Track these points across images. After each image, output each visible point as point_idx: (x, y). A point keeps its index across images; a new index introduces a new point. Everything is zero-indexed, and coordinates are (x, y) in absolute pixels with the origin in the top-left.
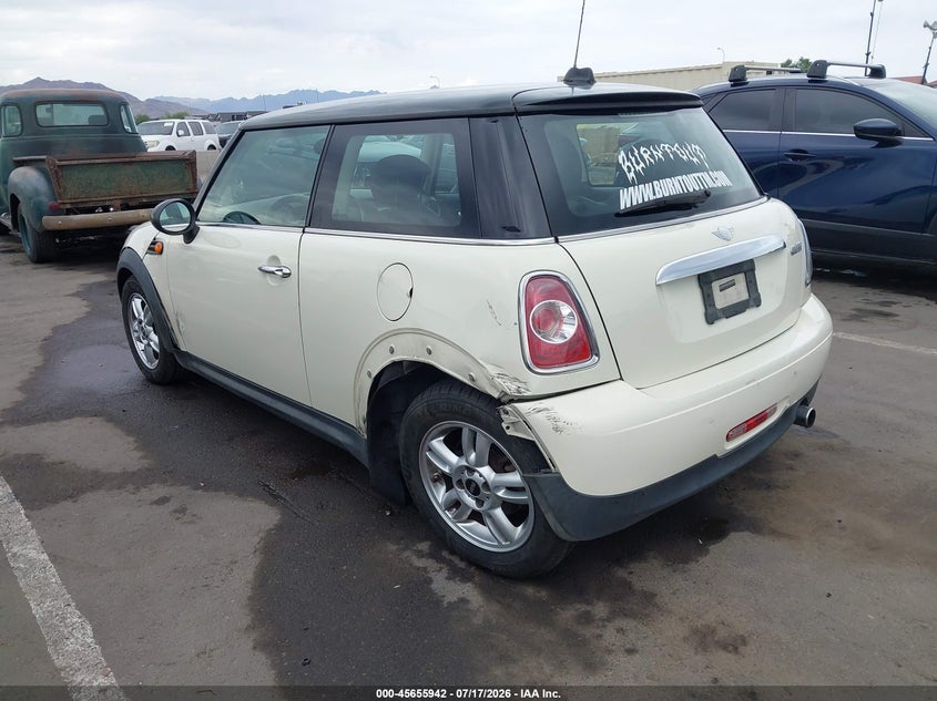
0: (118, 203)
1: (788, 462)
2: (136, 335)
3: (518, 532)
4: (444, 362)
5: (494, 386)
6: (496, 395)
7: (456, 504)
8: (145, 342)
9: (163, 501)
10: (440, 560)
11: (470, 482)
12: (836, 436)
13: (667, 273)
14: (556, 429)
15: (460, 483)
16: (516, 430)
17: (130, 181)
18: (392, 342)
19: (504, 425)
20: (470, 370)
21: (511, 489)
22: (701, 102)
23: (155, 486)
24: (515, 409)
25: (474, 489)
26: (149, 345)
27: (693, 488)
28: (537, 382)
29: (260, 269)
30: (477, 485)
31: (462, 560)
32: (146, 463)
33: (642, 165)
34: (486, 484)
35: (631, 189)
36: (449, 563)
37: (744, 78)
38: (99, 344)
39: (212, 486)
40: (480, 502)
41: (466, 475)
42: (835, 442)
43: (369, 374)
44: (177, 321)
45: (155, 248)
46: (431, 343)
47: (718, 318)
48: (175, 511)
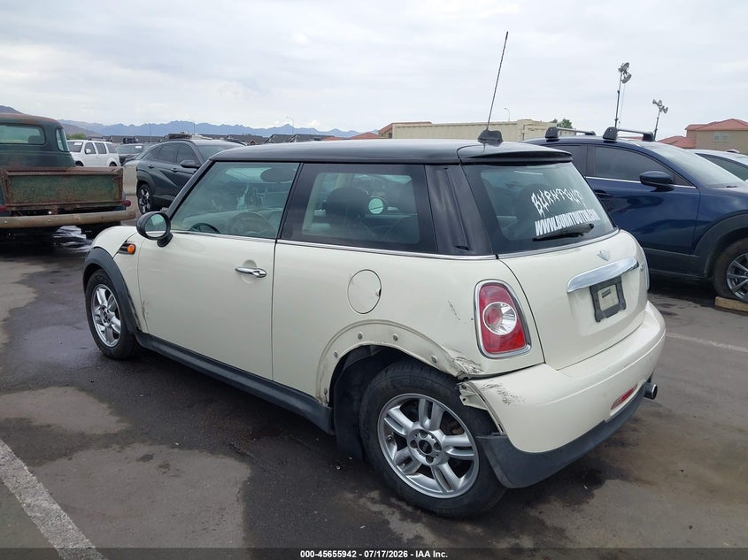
0: (56, 208)
1: (632, 425)
2: (97, 318)
3: (461, 482)
4: (409, 346)
5: (455, 367)
6: (455, 374)
7: (408, 461)
8: (106, 324)
9: (147, 458)
10: (391, 505)
11: (422, 443)
12: (661, 406)
13: (573, 283)
14: (505, 401)
15: (413, 444)
16: (471, 402)
17: (66, 191)
18: (361, 330)
19: (461, 398)
20: (432, 353)
21: (458, 448)
22: (571, 158)
23: (136, 445)
24: (472, 385)
25: (426, 448)
26: (110, 327)
27: (591, 445)
28: (488, 365)
29: (236, 270)
30: (429, 445)
31: (408, 504)
32: (123, 426)
33: (547, 204)
34: (437, 445)
35: (542, 221)
36: (399, 508)
37: (556, 136)
38: (54, 324)
39: (187, 445)
40: (430, 459)
41: (420, 437)
42: (661, 410)
43: (336, 355)
44: (143, 309)
45: (126, 248)
46: (397, 332)
47: (603, 318)
48: (161, 466)
